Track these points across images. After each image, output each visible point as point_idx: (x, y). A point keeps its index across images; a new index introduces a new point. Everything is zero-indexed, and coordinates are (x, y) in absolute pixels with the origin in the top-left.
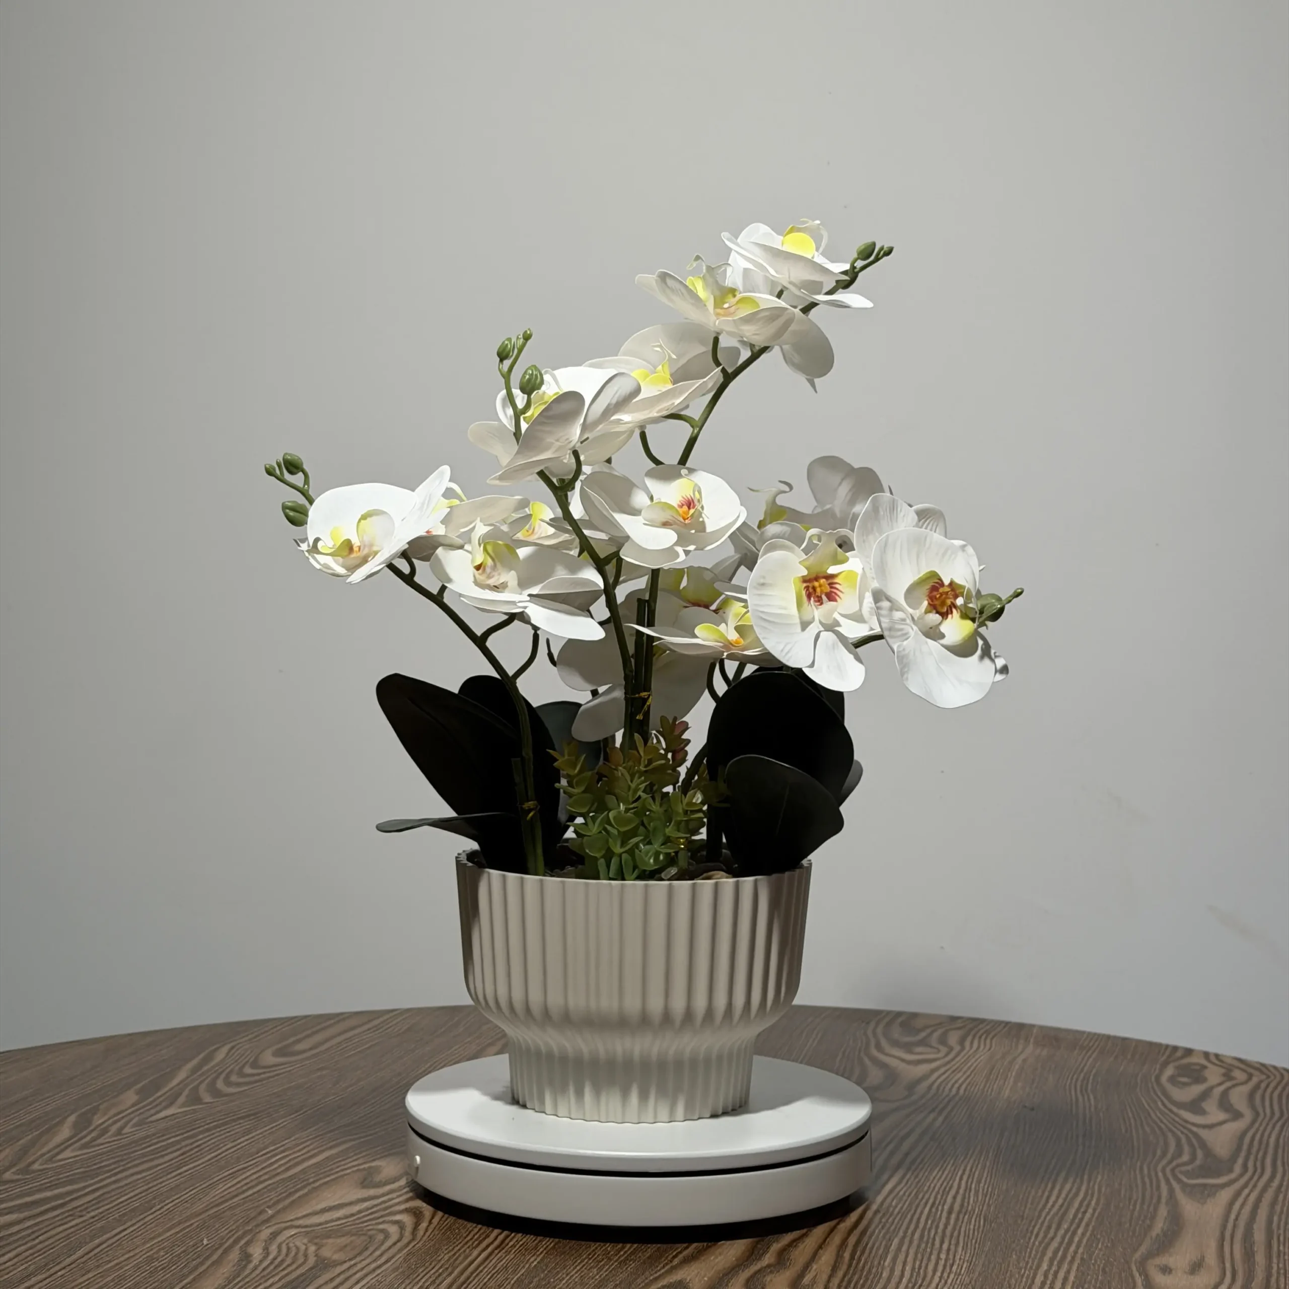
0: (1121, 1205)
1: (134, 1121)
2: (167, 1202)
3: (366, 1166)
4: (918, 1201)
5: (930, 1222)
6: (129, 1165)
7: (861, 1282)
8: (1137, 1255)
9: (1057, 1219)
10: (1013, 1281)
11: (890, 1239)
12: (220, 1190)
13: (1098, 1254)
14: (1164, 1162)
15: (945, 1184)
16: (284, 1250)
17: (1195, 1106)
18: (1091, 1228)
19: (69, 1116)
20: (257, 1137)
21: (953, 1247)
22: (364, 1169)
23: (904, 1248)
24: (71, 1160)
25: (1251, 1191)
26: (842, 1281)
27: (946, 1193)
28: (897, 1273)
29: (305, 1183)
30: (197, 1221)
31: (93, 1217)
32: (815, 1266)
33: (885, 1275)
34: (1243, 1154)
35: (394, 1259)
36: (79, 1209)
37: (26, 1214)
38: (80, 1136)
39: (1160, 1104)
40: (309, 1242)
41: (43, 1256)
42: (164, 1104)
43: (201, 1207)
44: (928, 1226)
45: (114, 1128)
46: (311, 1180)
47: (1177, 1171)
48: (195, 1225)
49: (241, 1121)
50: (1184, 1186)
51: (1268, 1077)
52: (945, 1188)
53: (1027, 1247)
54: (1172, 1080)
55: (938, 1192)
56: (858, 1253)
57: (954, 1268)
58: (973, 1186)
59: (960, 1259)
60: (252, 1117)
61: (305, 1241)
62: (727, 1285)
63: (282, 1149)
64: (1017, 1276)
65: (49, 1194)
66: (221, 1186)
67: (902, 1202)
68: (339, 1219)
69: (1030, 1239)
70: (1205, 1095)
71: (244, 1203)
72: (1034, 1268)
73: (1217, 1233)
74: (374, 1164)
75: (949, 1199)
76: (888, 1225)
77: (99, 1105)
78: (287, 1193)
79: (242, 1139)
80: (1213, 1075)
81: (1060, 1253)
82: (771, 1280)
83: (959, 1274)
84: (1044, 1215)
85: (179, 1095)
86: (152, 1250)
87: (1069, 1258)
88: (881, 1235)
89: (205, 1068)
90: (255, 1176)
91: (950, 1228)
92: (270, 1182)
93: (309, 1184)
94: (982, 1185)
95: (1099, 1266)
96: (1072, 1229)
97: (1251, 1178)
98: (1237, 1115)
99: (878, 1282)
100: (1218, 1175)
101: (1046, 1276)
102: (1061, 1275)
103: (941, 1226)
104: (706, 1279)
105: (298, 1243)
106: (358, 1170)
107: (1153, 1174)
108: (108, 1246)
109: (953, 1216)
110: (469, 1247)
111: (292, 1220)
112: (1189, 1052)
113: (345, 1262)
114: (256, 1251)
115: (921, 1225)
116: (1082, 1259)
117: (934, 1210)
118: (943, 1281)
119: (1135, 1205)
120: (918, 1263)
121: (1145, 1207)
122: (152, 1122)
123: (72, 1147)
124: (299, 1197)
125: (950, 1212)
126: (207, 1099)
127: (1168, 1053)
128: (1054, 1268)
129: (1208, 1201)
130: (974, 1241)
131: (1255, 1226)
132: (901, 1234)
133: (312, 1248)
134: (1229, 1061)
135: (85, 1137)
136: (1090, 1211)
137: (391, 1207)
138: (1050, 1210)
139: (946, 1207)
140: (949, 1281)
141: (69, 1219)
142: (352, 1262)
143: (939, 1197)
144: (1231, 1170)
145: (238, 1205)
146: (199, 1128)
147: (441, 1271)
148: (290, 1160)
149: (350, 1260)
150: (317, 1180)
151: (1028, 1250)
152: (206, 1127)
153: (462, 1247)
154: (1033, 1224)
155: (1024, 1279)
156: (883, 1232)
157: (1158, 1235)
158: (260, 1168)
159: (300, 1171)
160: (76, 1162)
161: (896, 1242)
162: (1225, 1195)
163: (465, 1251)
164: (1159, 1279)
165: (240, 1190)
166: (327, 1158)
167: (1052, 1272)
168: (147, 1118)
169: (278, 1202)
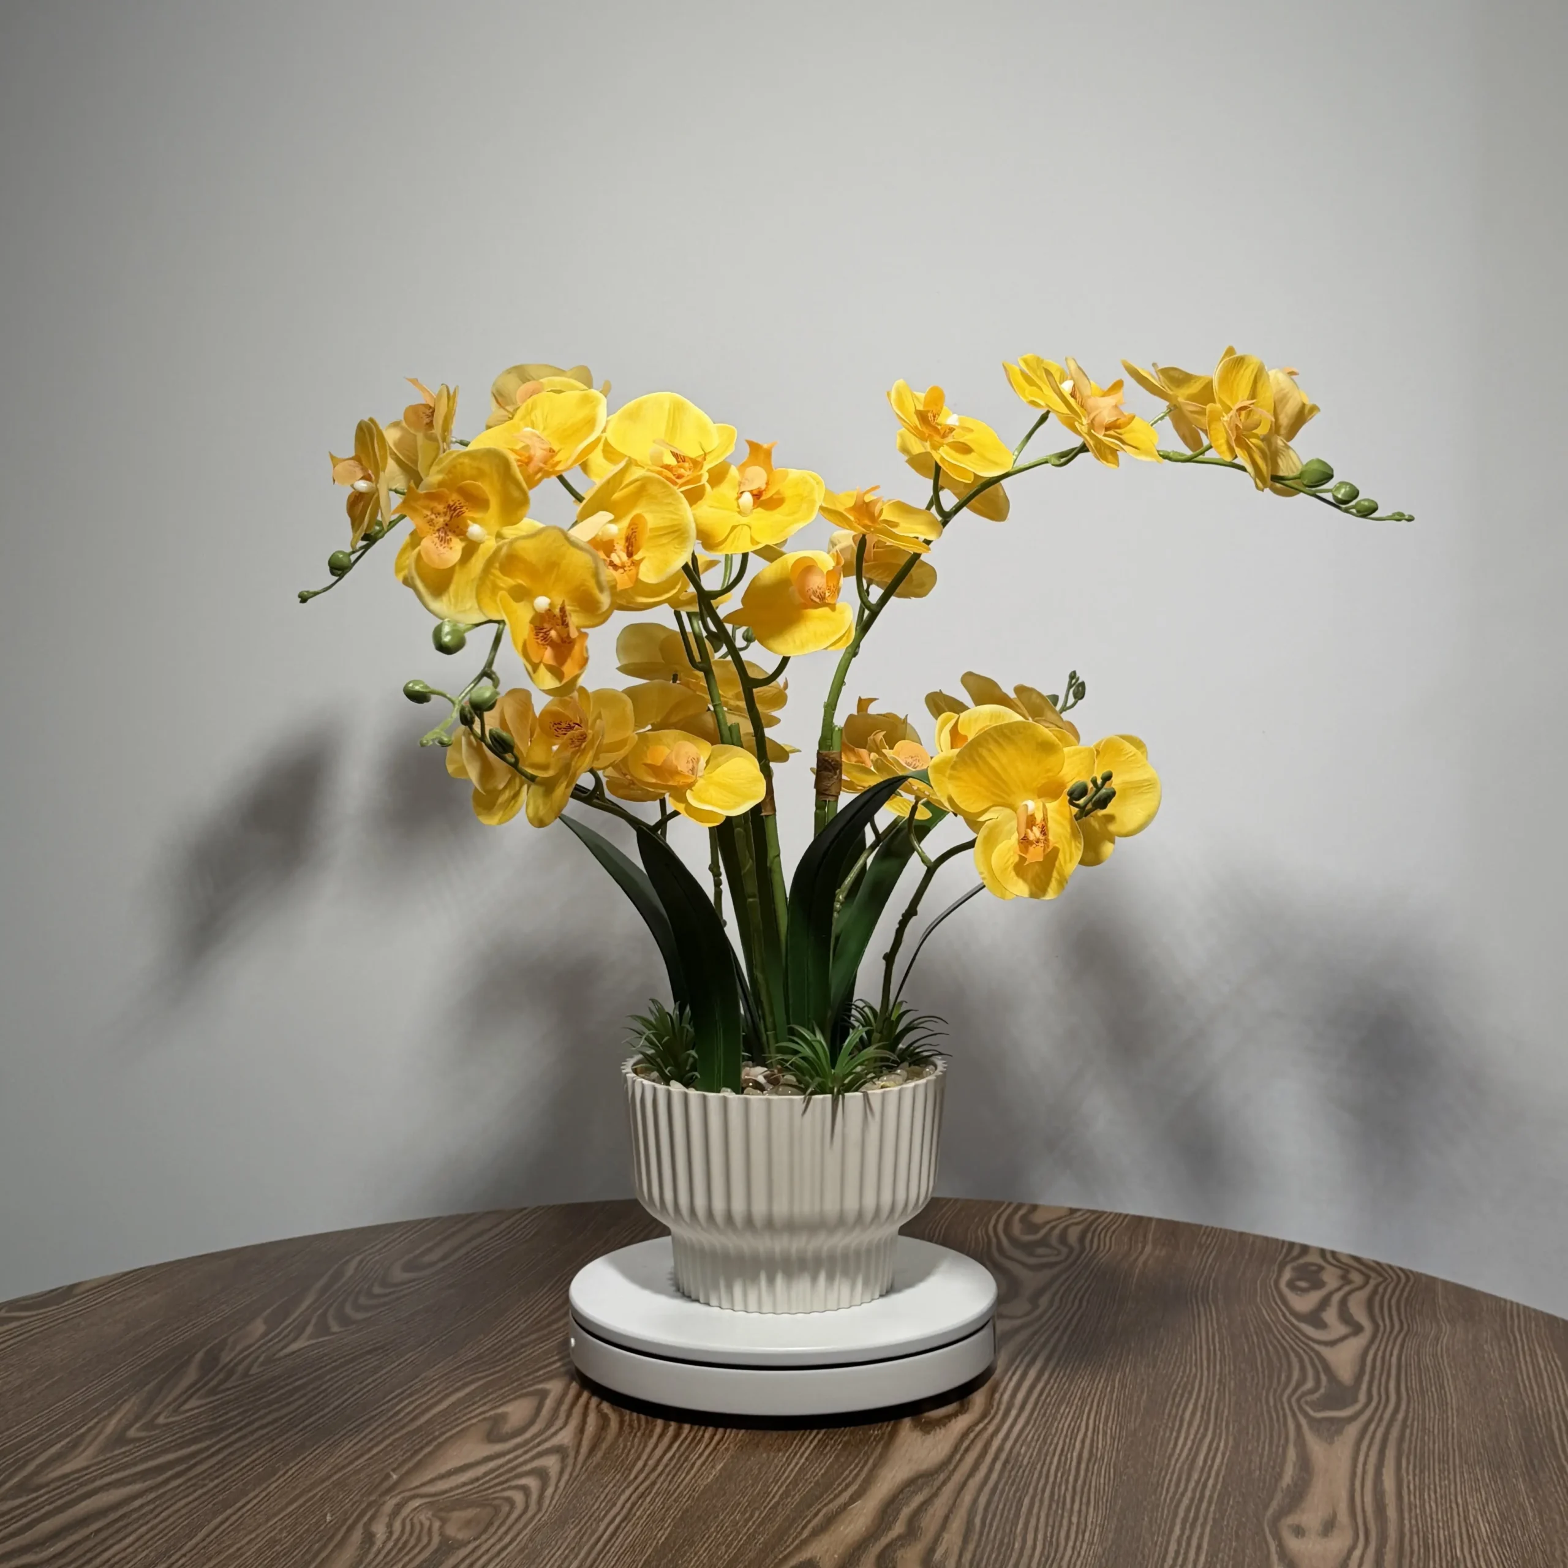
0: (1250, 1448)
1: (261, 1359)
2: (291, 1465)
3: (492, 1413)
4: (1046, 1448)
5: (1059, 1475)
6: (256, 1416)
7: (994, 1556)
8: (1270, 1512)
9: (1186, 1467)
10: (1147, 1550)
11: (1020, 1498)
12: (346, 1448)
13: (1230, 1515)
14: (1289, 1391)
15: (1073, 1424)
16: (408, 1528)
17: (1315, 1318)
18: (1221, 1479)
19: (196, 1353)
20: (385, 1377)
21: (1084, 1508)
22: (490, 1418)
23: (1035, 1511)
24: (196, 1411)
25: (1378, 1426)
26: (974, 1556)
27: (1074, 1437)
28: (1030, 1543)
29: (431, 1437)
30: (320, 1491)
31: (216, 1486)
32: (946, 1536)
33: (1017, 1546)
34: (1366, 1378)
35: (521, 1537)
36: (201, 1477)
37: (149, 1483)
38: (206, 1379)
39: (1280, 1314)
40: (433, 1515)
41: (164, 1539)
42: (292, 1335)
43: (324, 1472)
44: (1058, 1480)
45: (240, 1368)
46: (437, 1433)
47: (1303, 1400)
48: (318, 1496)
49: (369, 1357)
50: (1311, 1420)
51: (1385, 1279)
52: (1073, 1430)
53: (1158, 1506)
54: (1291, 1285)
55: (1066, 1436)
56: (990, 1517)
57: (1087, 1534)
58: (1101, 1426)
59: (1092, 1522)
60: (380, 1351)
61: (430, 1514)
62: (858, 1564)
63: (408, 1392)
64: (1150, 1544)
65: (171, 1457)
66: (346, 1442)
67: (1031, 1450)
68: (464, 1484)
69: (1161, 1496)
70: (1324, 1303)
71: (370, 1465)
72: (1167, 1532)
73: (1348, 1484)
74: (500, 1411)
75: (1078, 1445)
76: (1017, 1480)
77: (226, 1339)
78: (412, 1451)
79: (370, 1380)
80: (1331, 1278)
81: (1192, 1514)
82: (902, 1557)
83: (1092, 1543)
84: (1173, 1462)
85: (307, 1323)
86: (275, 1529)
87: (1201, 1520)
88: (1012, 1492)
89: (336, 1287)
90: (381, 1429)
91: (1080, 1482)
92: (397, 1436)
93: (435, 1438)
94: (1110, 1424)
95: (1232, 1528)
96: (1203, 1480)
97: (1376, 1409)
98: (1357, 1329)
99: (1011, 1556)
100: (1343, 1406)
101: (1179, 1544)
102: (1194, 1543)
103: (1071, 1479)
104: (836, 1556)
105: (423, 1517)
106: (485, 1419)
107: (1279, 1407)
108: (231, 1525)
109: (1083, 1466)
110: (595, 1520)
111: (417, 1487)
112: (1305, 1249)
113: (469, 1542)
114: (379, 1530)
115: (1051, 1479)
116: (1214, 1519)
117: (1063, 1458)
118: (1076, 1553)
119: (1263, 1448)
120: (1050, 1529)
121: (1274, 1449)
122: (279, 1359)
123: (199, 1394)
124: (425, 1456)
125: (1079, 1463)
126: (335, 1328)
127: (1284, 1250)
128: (1187, 1532)
129: (1336, 1438)
130: (1104, 1500)
131: (1385, 1471)
132: (1031, 1490)
133: (437, 1524)
134: (1344, 1260)
135: (212, 1379)
136: (1219, 1455)
137: (518, 1466)
138: (1180, 1455)
139: (1075, 1454)
140: (1083, 1553)
141: (192, 1489)
142: (477, 1542)
143: (1068, 1440)
144: (1355, 1400)
145: (363, 1468)
146: (325, 1366)
147: (567, 1552)
148: (416, 1407)
149: (475, 1539)
150: (444, 1433)
151: (1160, 1509)
152: (334, 1364)
153: (590, 1518)
154: (1163, 1474)
155: (1158, 1548)
156: (1014, 1489)
157: (1288, 1485)
158: (384, 1418)
159: (426, 1422)
160: (200, 1414)
161: (1026, 1501)
162: (1352, 1431)
163: (591, 1525)
164: (1294, 1544)
165: (366, 1448)
166: (453, 1403)
167: (1185, 1537)
168: (274, 1355)
169: (404, 1462)
